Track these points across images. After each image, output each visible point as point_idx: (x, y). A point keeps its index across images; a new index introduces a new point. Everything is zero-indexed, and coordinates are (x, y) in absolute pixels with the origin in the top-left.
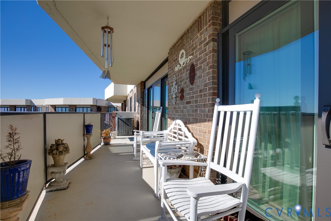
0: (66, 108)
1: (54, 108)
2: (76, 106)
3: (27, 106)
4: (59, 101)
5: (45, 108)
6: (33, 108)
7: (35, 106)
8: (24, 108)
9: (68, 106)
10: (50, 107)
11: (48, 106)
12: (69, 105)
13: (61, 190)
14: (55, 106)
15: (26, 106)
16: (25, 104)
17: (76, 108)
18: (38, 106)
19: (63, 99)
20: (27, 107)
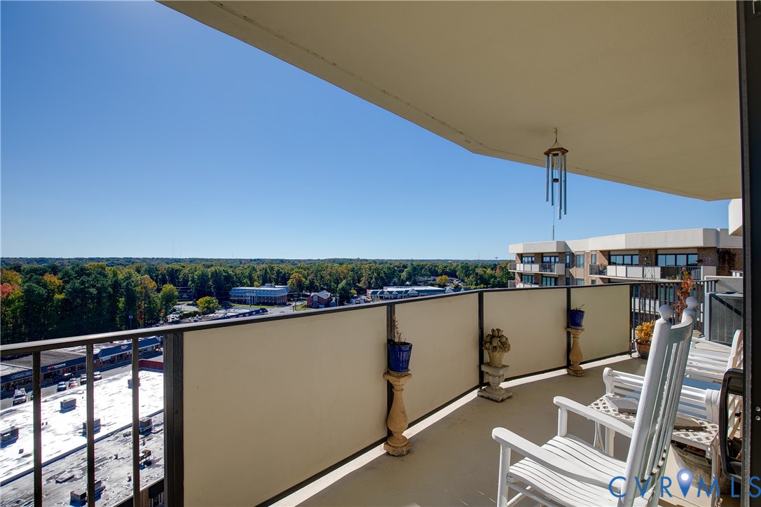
0: (632, 255)
1: (607, 257)
2: (656, 250)
3: (560, 253)
4: (617, 242)
5: (590, 257)
6: (568, 256)
7: (573, 254)
8: (555, 257)
9: (637, 253)
10: (600, 256)
11: (594, 253)
12: (640, 250)
13: (493, 400)
14: (609, 251)
15: (557, 255)
16: (555, 251)
17: (657, 255)
18: (577, 253)
19: (623, 236)
20: (560, 255)
